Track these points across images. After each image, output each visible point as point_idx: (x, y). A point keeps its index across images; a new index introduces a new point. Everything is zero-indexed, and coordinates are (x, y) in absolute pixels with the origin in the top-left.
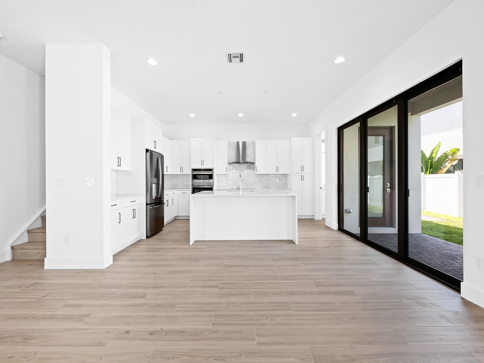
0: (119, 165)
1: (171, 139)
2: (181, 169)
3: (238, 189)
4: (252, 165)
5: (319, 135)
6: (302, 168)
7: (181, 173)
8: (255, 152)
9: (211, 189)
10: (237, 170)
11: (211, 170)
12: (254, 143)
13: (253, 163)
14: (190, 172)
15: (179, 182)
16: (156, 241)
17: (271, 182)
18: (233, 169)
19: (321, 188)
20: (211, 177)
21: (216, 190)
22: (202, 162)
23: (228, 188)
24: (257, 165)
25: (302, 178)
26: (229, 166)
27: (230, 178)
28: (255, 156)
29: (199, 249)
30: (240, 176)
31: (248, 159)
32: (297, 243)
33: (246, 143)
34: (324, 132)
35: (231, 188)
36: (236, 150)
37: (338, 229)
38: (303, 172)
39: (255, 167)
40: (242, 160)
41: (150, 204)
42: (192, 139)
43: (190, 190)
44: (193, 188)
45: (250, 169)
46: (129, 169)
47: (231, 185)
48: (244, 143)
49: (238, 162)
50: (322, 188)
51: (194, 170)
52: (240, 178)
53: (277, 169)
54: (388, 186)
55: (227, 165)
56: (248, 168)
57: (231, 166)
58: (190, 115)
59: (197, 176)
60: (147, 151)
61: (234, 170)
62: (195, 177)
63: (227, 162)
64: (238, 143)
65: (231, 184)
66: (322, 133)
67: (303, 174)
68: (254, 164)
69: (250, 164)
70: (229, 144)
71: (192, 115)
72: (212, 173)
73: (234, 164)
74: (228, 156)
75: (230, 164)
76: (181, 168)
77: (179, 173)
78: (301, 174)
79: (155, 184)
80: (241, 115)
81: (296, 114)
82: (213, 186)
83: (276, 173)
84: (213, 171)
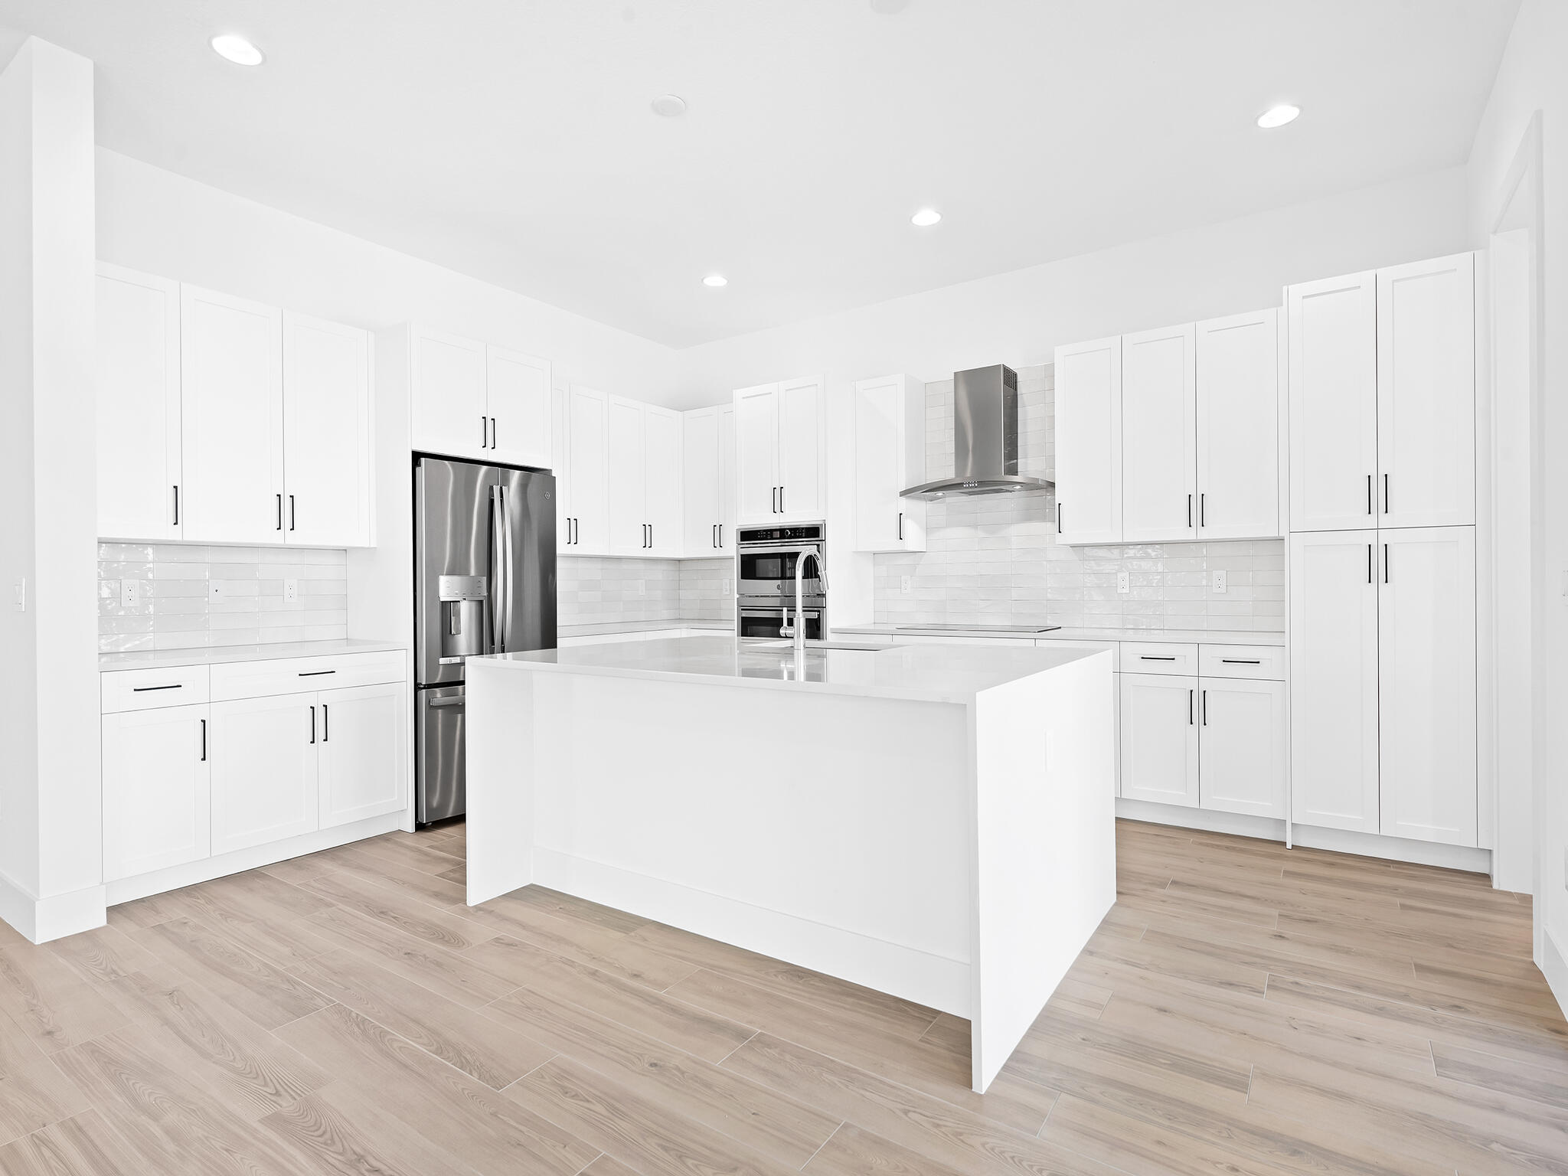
6: (1380, 493)
11: (814, 532)
14: (733, 549)
22: (777, 497)
24: (1060, 494)
33: (1021, 377)
38: (1378, 519)
41: (429, 686)
42: (736, 394)
43: (728, 626)
44: (743, 618)
51: (747, 536)
53: (1196, 508)
58: (705, 281)
59: (760, 562)
60: (417, 457)
62: (749, 568)
67: (1383, 537)
68: (1051, 492)
71: (715, 280)
72: (815, 549)
78: (1367, 538)
80: (926, 217)
81: (1294, 105)
82: (819, 611)
83: (1190, 535)
84: (822, 536)
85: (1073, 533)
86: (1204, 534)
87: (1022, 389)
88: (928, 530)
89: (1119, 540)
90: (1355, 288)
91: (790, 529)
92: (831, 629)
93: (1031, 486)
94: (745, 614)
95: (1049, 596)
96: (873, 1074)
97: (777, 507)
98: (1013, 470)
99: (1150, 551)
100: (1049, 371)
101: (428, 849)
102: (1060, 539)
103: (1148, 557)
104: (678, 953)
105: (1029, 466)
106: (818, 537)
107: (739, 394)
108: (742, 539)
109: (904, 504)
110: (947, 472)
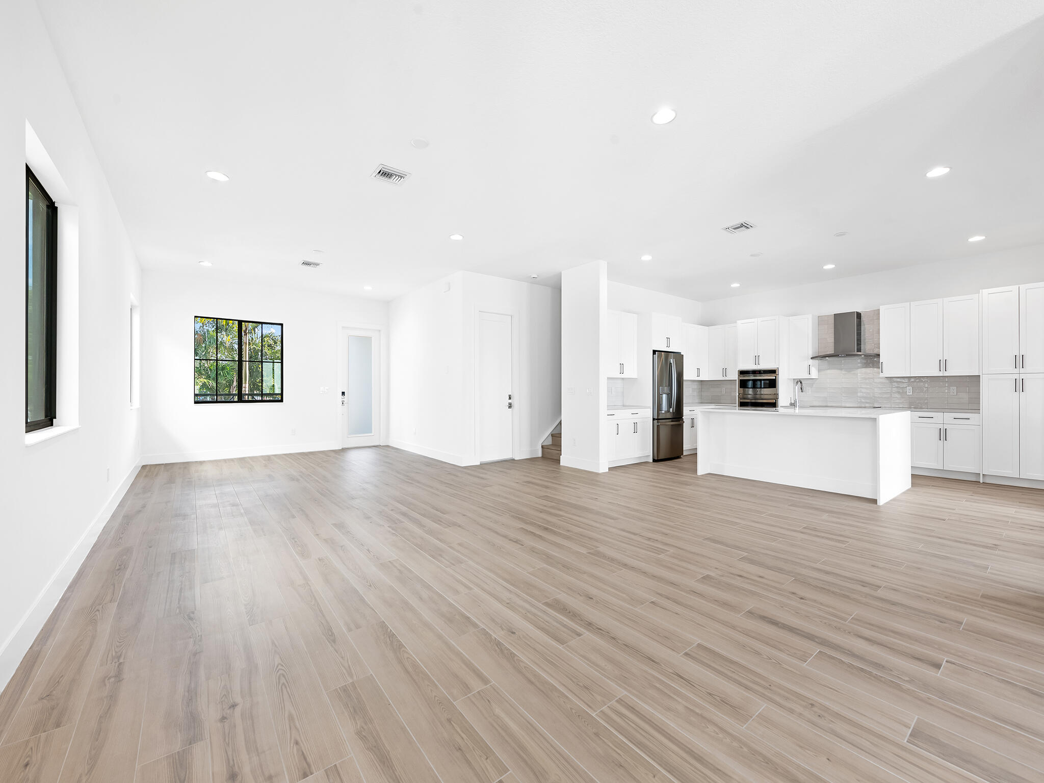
0: (622, 372)
4: (873, 360)
7: (725, 379)
9: (774, 405)
11: (773, 372)
13: (875, 356)
14: (735, 376)
15: (723, 393)
18: (827, 369)
20: (773, 384)
21: (781, 407)
22: (757, 359)
24: (882, 358)
26: (816, 362)
27: (823, 385)
33: (862, 315)
39: (879, 364)
41: (656, 419)
42: (738, 322)
43: (735, 405)
44: (741, 402)
45: (870, 367)
46: (635, 376)
51: (742, 373)
53: (943, 364)
56: (866, 365)
57: (820, 363)
59: (749, 382)
60: (654, 352)
61: (832, 370)
62: (743, 384)
63: (810, 356)
67: (1020, 376)
68: (878, 358)
69: (869, 358)
70: (818, 320)
72: (774, 378)
73: (828, 358)
75: (816, 358)
76: (724, 370)
77: (721, 378)
79: (667, 395)
81: (983, 236)
82: (776, 399)
83: (940, 374)
84: (777, 373)
85: (888, 373)
86: (946, 374)
87: (863, 318)
88: (819, 371)
89: (908, 376)
91: (763, 371)
93: (867, 356)
94: (742, 401)
95: (876, 396)
97: (757, 361)
98: (859, 350)
100: (877, 313)
102: (882, 375)
103: (922, 382)
105: (867, 347)
107: (739, 322)
108: (740, 374)
109: (811, 362)
110: (831, 351)
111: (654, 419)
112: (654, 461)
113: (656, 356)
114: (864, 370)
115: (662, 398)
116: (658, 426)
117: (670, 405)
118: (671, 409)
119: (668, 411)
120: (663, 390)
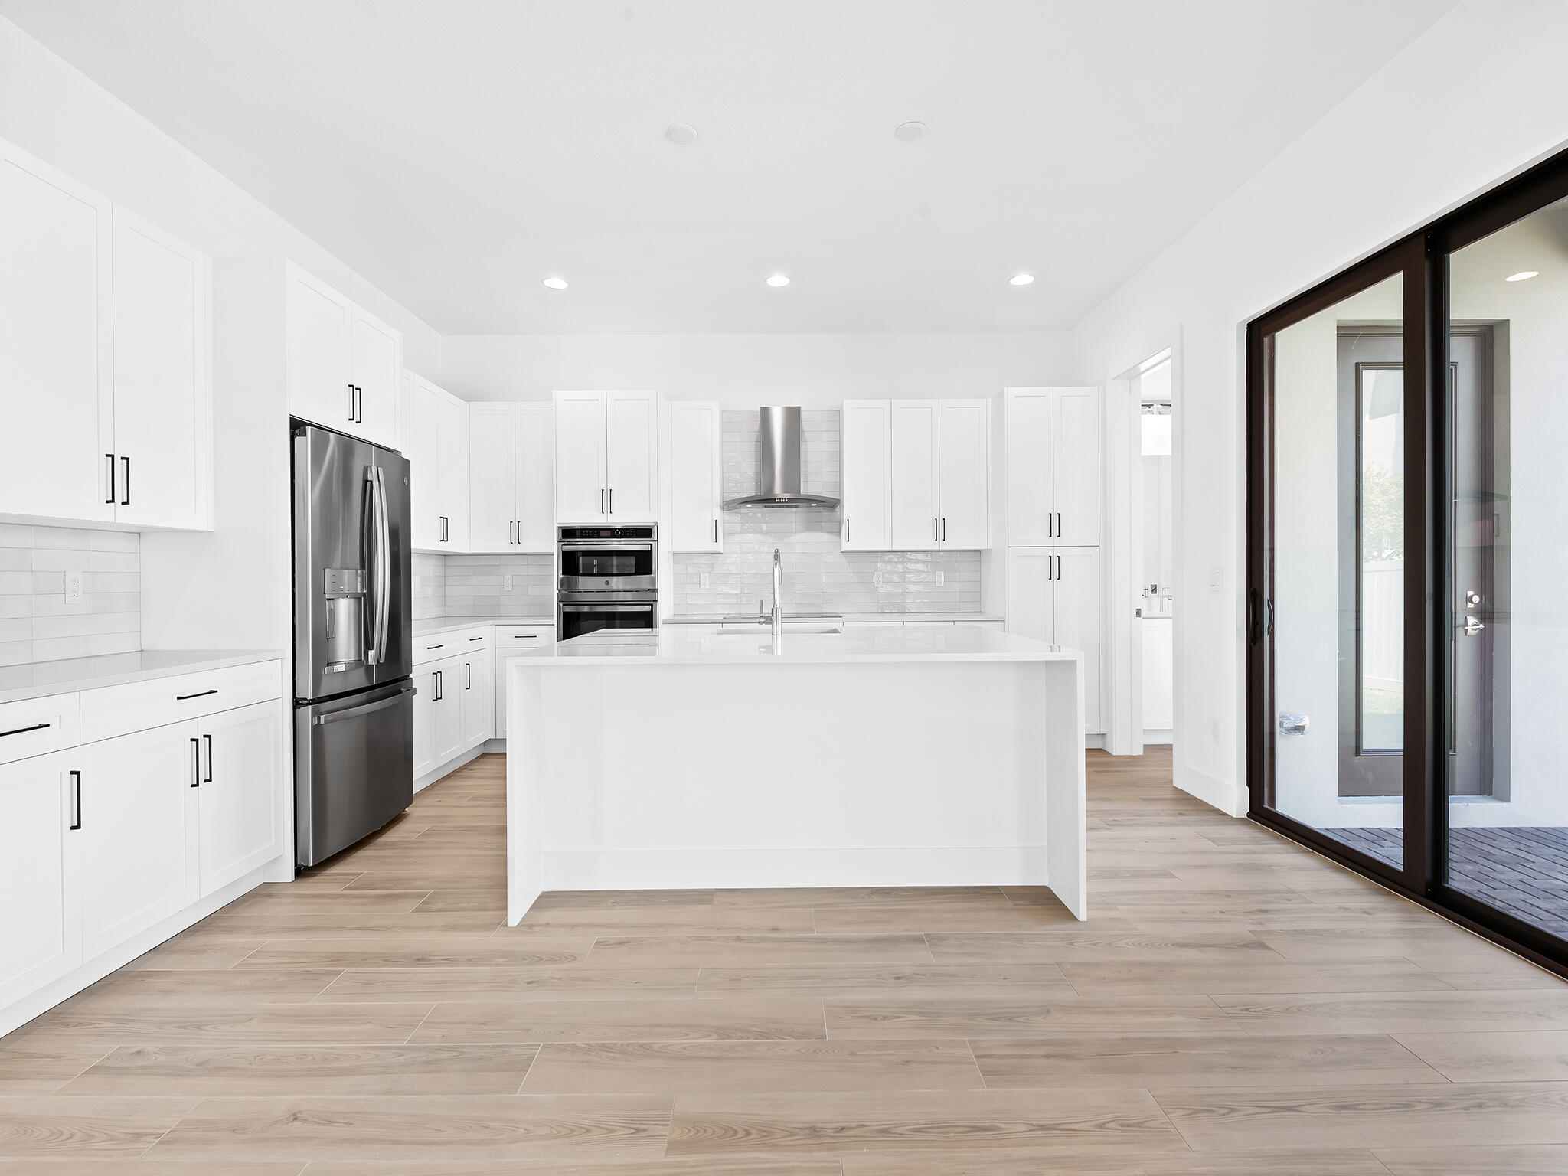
0: (122, 498)
1: (468, 395)
2: (515, 530)
3: (767, 620)
4: (826, 513)
5: (1133, 375)
6: (1055, 524)
7: (515, 549)
8: (840, 453)
9: (646, 620)
10: (765, 533)
11: (645, 533)
12: (836, 417)
13: (831, 505)
14: (551, 545)
15: (506, 589)
16: (338, 896)
17: (912, 587)
18: (743, 532)
19: (1138, 613)
20: (644, 564)
23: (721, 611)
24: (849, 509)
25: (1054, 569)
26: (727, 516)
27: (733, 569)
28: (840, 472)
29: (552, 958)
30: (777, 557)
31: (812, 486)
32: (1082, 915)
33: (804, 416)
34: (1168, 352)
35: (733, 612)
36: (756, 445)
37: (1249, 815)
38: (1055, 540)
39: (840, 523)
40: (786, 489)
41: (315, 702)
42: (559, 396)
43: (550, 622)
44: (564, 614)
45: (821, 530)
47: (734, 601)
48: (793, 415)
49: (766, 500)
50: (1143, 613)
51: (567, 533)
52: (777, 570)
53: (940, 527)
54: (1472, 602)
55: (718, 513)
56: (810, 527)
57: (735, 517)
58: (545, 281)
59: (584, 559)
60: (297, 426)
61: (751, 536)
62: (570, 564)
63: (717, 499)
64: (765, 412)
65: (736, 594)
66: (1143, 367)
67: (1057, 552)
68: (837, 509)
69: (818, 509)
70: (728, 421)
71: (556, 282)
72: (648, 549)
73: (749, 506)
74: (723, 473)
75: (729, 505)
76: (514, 526)
77: (504, 547)
78: (1049, 552)
79: (352, 600)
80: (778, 281)
81: (1031, 275)
82: (652, 605)
83: (936, 546)
84: (654, 537)
85: (859, 541)
86: (945, 546)
89: (890, 549)
90: (1041, 396)
91: (620, 530)
92: (663, 620)
94: (567, 609)
96: (1022, 932)
97: (604, 505)
99: (893, 556)
101: (345, 891)
102: (846, 546)
104: (777, 904)
106: (651, 537)
108: (564, 536)
109: (720, 514)
110: (752, 490)
111: (297, 703)
112: (301, 872)
113: (305, 444)
114: (805, 537)
115: (333, 613)
116: (317, 729)
117: (365, 638)
118: (371, 653)
119: (361, 662)
120: (337, 581)
